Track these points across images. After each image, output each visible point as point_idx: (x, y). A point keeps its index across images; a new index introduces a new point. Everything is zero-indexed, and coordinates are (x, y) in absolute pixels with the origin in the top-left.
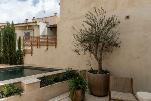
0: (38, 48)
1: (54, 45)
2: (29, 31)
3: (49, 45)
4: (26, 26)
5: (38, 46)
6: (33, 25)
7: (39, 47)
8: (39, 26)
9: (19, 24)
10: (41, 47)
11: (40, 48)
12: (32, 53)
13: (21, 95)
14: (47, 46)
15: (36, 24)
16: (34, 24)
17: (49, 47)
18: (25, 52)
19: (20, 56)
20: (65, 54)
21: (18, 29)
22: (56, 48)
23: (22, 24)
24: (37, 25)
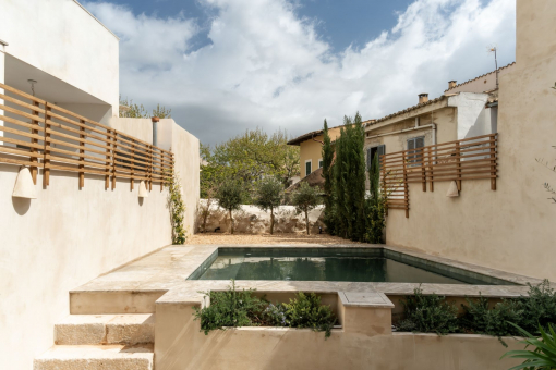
0: (425, 190)
1: (486, 178)
2: (421, 134)
3: (466, 179)
4: (413, 119)
5: (425, 183)
6: (435, 112)
7: (428, 185)
8: (454, 108)
9: (391, 117)
10: (436, 185)
11: (432, 190)
12: (407, 209)
13: (328, 335)
14: (459, 181)
15: (443, 104)
16: (438, 106)
17: (465, 185)
18: (387, 206)
19: (376, 218)
20: (542, 215)
21: (390, 131)
22: (494, 188)
23: (400, 114)
24: (447, 107)
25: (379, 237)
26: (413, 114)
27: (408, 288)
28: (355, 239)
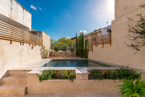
0: (96, 46)
1: (109, 43)
2: (95, 37)
3: (104, 44)
4: (94, 34)
5: (96, 45)
6: (98, 32)
7: (97, 45)
8: (101, 32)
9: (90, 34)
12: (92, 51)
15: (99, 31)
16: (98, 31)
17: (104, 45)
18: (89, 50)
19: (86, 53)
20: (121, 51)
21: (89, 36)
22: (110, 45)
23: (91, 33)
24: (100, 32)
25: (87, 57)
26: (93, 33)
27: (92, 68)
28: (82, 57)
